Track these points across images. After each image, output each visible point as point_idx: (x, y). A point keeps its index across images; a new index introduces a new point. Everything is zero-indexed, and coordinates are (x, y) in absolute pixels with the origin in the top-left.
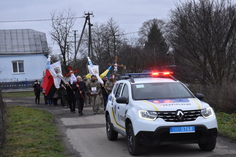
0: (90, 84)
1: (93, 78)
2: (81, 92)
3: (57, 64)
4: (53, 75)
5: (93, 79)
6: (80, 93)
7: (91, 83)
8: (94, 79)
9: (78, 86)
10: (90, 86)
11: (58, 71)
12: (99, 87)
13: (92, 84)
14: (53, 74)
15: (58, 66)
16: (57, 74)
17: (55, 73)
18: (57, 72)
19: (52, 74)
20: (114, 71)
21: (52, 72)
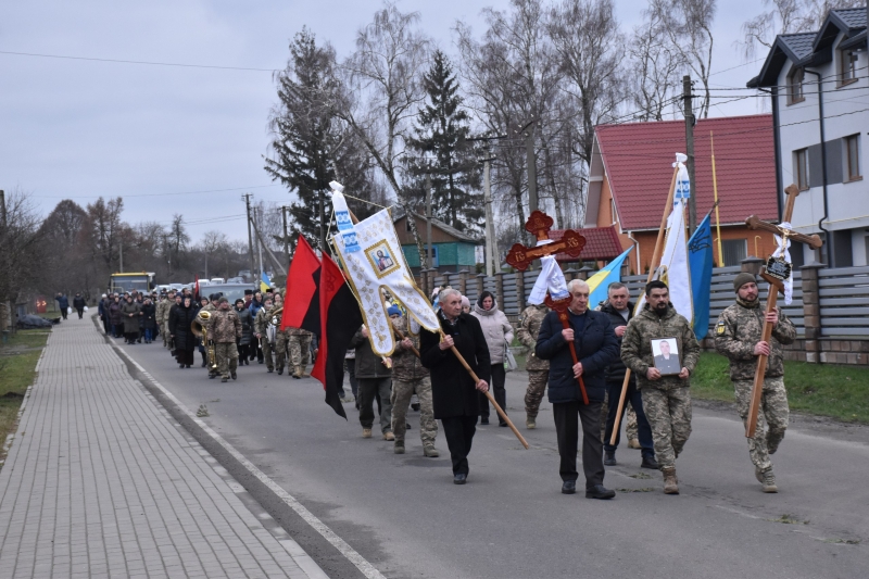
0: (644, 330)
1: (657, 296)
2: (578, 367)
3: (376, 223)
4: (358, 284)
5: (657, 301)
6: (572, 372)
7: (645, 322)
8: (662, 303)
9: (568, 333)
10: (640, 339)
11: (386, 263)
12: (690, 343)
13: (651, 327)
14: (360, 276)
15: (383, 236)
16: (380, 277)
17: (370, 274)
18: (383, 268)
19: (354, 277)
20: (773, 260)
21: (355, 268)
